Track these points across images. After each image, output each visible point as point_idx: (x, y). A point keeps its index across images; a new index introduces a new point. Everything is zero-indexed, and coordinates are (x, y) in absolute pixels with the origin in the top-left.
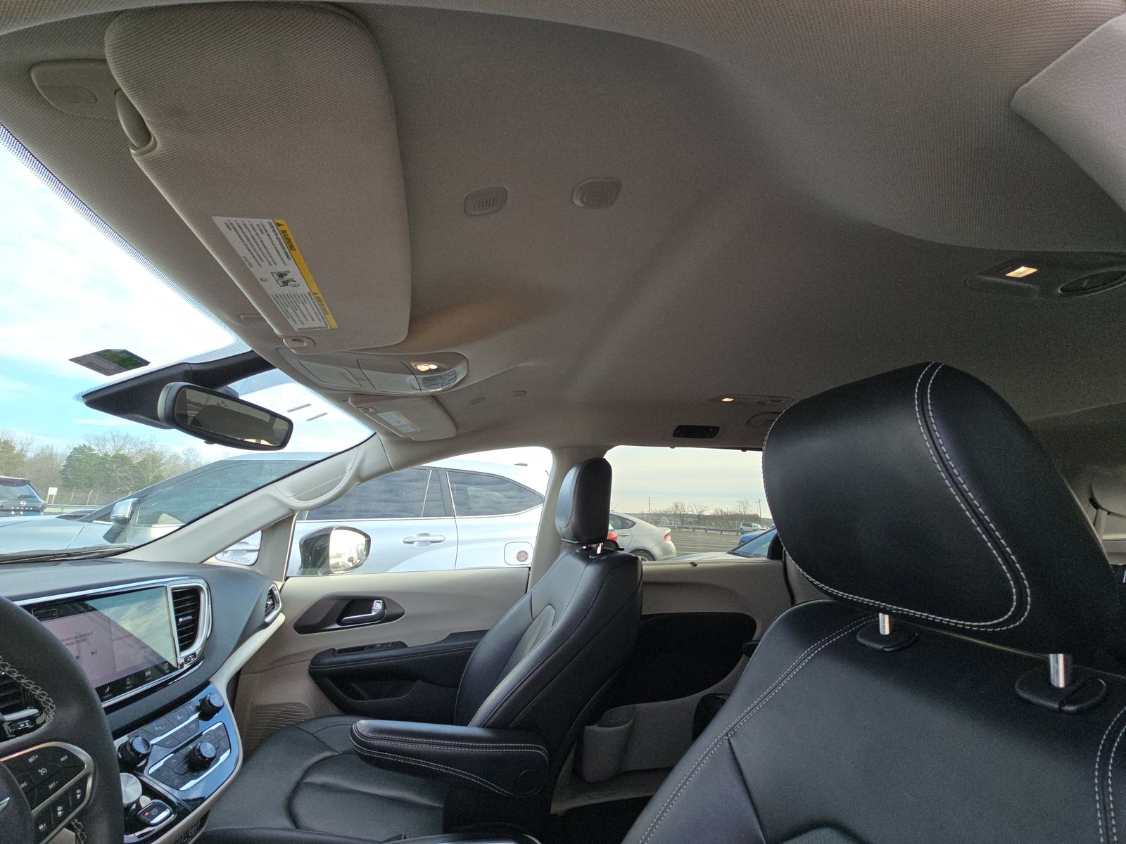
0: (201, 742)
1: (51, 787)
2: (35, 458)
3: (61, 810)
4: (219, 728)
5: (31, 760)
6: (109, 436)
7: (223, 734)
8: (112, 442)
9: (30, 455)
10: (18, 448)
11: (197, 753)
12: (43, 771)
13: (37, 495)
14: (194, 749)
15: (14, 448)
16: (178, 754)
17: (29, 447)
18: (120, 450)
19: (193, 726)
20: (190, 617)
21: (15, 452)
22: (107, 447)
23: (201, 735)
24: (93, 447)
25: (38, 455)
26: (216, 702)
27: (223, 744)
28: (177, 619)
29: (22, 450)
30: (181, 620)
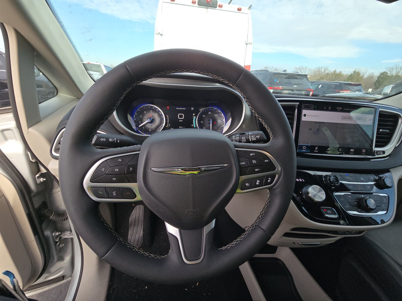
0: (370, 198)
1: (256, 170)
2: (367, 78)
3: (259, 182)
4: (385, 196)
5: (251, 154)
6: (395, 67)
7: (385, 201)
8: (396, 70)
9: (365, 77)
10: (362, 75)
11: (364, 201)
12: (254, 162)
13: (363, 90)
14: (364, 198)
15: (360, 75)
16: (354, 195)
17: (366, 74)
18: (398, 73)
19: (369, 187)
20: (388, 131)
21: (361, 76)
22: (393, 72)
23: (372, 193)
24: (388, 72)
25: (368, 76)
26: (388, 183)
27: (383, 206)
28: (378, 129)
29: (363, 75)
30: (381, 130)
